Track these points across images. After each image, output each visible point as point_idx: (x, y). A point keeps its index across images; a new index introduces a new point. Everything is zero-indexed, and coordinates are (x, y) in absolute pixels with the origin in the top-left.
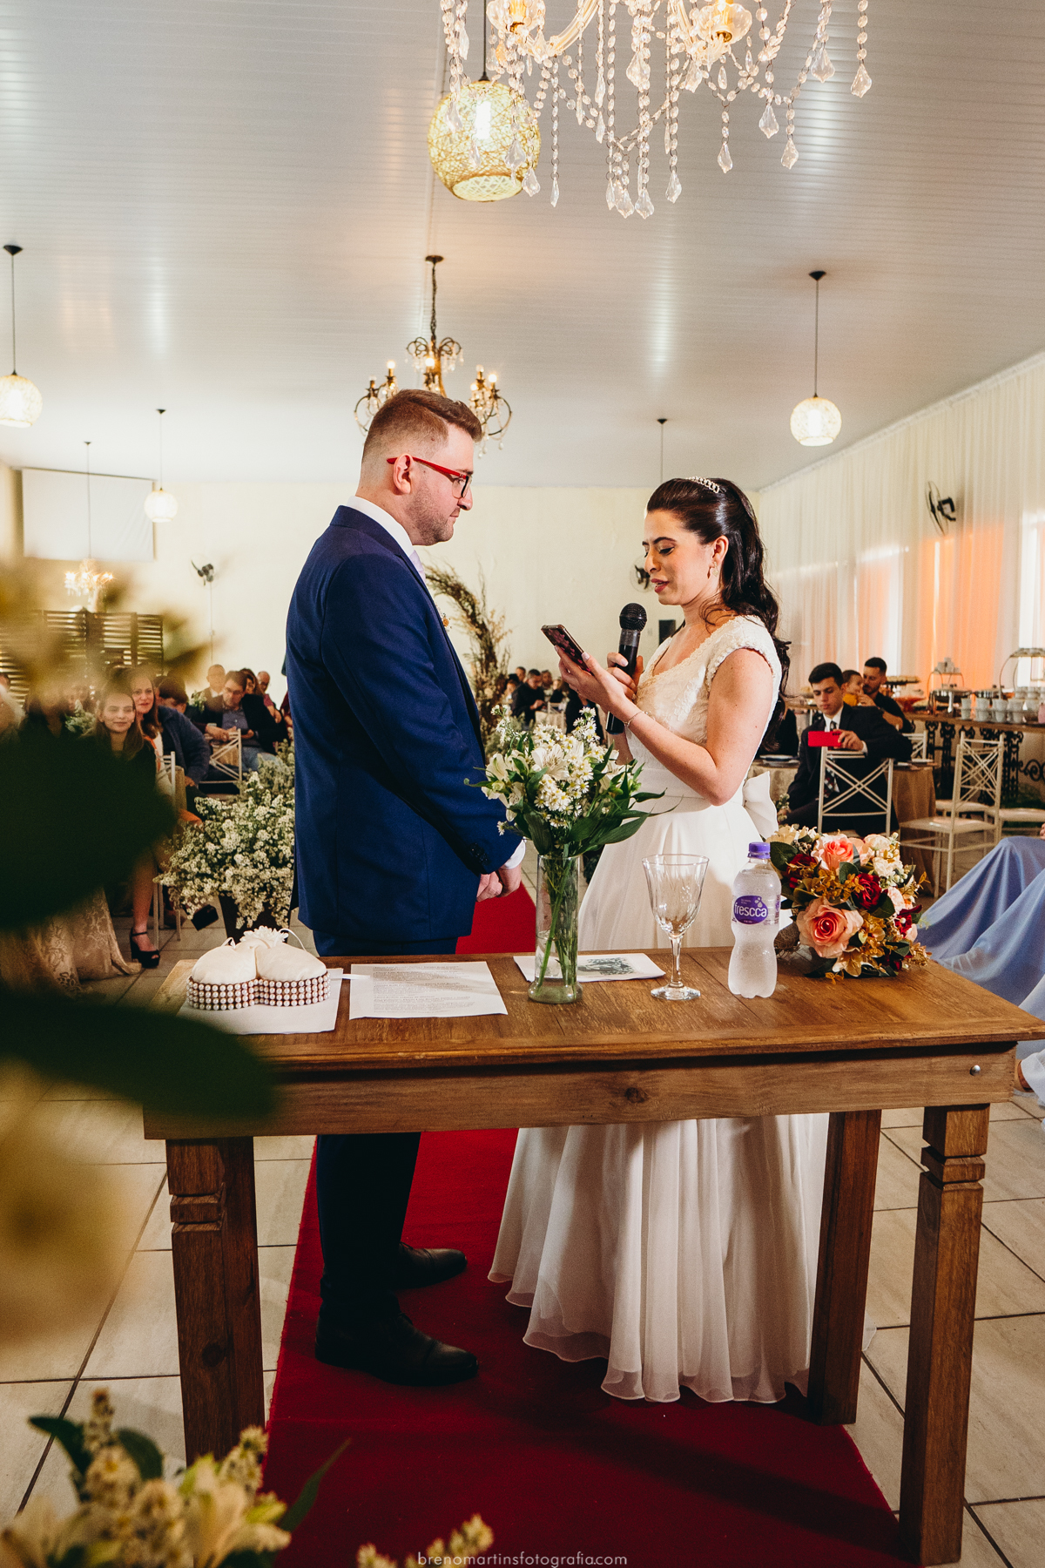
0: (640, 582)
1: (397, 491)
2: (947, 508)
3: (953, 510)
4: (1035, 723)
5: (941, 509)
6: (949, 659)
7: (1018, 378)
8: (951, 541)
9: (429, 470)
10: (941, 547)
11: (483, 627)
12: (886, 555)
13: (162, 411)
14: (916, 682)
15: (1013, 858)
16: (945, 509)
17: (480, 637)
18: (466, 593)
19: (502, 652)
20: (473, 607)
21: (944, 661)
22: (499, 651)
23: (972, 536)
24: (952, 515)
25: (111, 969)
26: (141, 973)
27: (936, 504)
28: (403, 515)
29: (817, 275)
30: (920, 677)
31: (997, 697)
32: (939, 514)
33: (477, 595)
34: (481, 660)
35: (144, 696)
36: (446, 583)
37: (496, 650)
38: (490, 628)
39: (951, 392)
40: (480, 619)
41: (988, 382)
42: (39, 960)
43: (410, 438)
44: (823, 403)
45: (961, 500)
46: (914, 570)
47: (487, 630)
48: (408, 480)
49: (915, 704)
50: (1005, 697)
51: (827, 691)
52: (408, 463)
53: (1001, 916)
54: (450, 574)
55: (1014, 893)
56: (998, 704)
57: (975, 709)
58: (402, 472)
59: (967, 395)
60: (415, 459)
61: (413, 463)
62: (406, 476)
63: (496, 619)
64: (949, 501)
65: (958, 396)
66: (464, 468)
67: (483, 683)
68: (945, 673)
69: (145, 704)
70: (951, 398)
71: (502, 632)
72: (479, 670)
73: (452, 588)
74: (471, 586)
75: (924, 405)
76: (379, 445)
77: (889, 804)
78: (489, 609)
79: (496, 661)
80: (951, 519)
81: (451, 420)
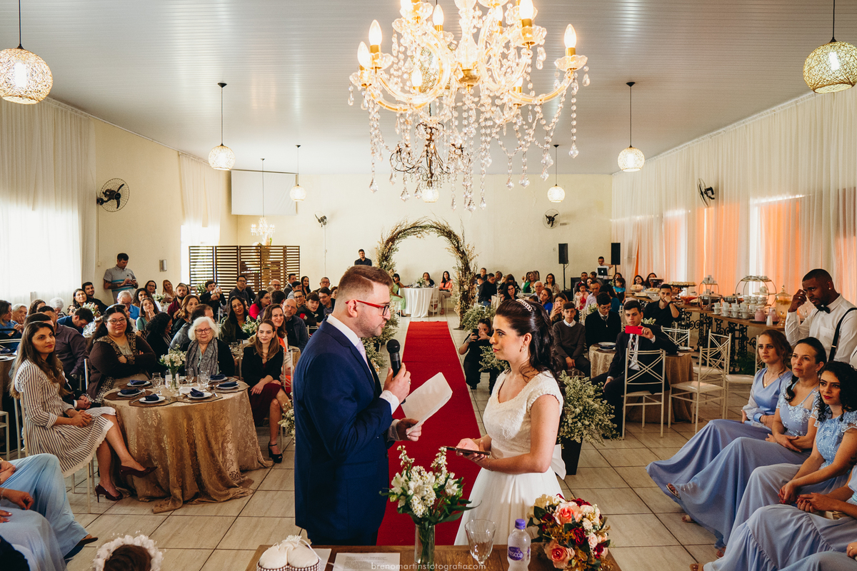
0: (549, 223)
1: (350, 316)
2: (710, 193)
3: (713, 194)
4: (753, 320)
5: (706, 194)
6: (710, 276)
7: (746, 126)
8: (712, 209)
9: (366, 305)
10: (707, 213)
11: (463, 253)
12: (678, 214)
13: (299, 146)
14: (694, 286)
15: (715, 432)
16: (708, 193)
17: (462, 258)
18: (454, 235)
19: (473, 266)
20: (458, 243)
21: (708, 277)
22: (472, 266)
23: (724, 207)
24: (712, 196)
25: (258, 465)
26: (273, 466)
27: (703, 191)
28: (353, 326)
29: (631, 84)
30: (696, 283)
31: (734, 302)
32: (705, 196)
33: (460, 236)
34: (462, 270)
35: (279, 318)
36: (444, 230)
37: (470, 265)
38: (467, 253)
39: (712, 130)
40: (461, 249)
41: (730, 126)
42: (220, 466)
43: (355, 292)
44: (635, 151)
45: (717, 189)
46: (693, 224)
47: (465, 254)
48: (356, 311)
49: (691, 301)
50: (740, 301)
51: (634, 315)
52: (355, 303)
53: (708, 466)
54: (446, 225)
55: (716, 452)
56: (734, 306)
57: (722, 309)
58: (352, 308)
59: (720, 133)
60: (358, 301)
61: (357, 303)
62: (355, 309)
63: (469, 248)
64: (711, 189)
65: (715, 133)
66: (383, 302)
67: (463, 282)
68: (708, 284)
69: (280, 322)
70: (711, 134)
71: (473, 255)
72: (461, 275)
73: (447, 233)
74: (457, 232)
75: (697, 136)
76: (341, 294)
77: (663, 378)
78: (466, 244)
79: (470, 270)
80: (712, 199)
81: (374, 280)
